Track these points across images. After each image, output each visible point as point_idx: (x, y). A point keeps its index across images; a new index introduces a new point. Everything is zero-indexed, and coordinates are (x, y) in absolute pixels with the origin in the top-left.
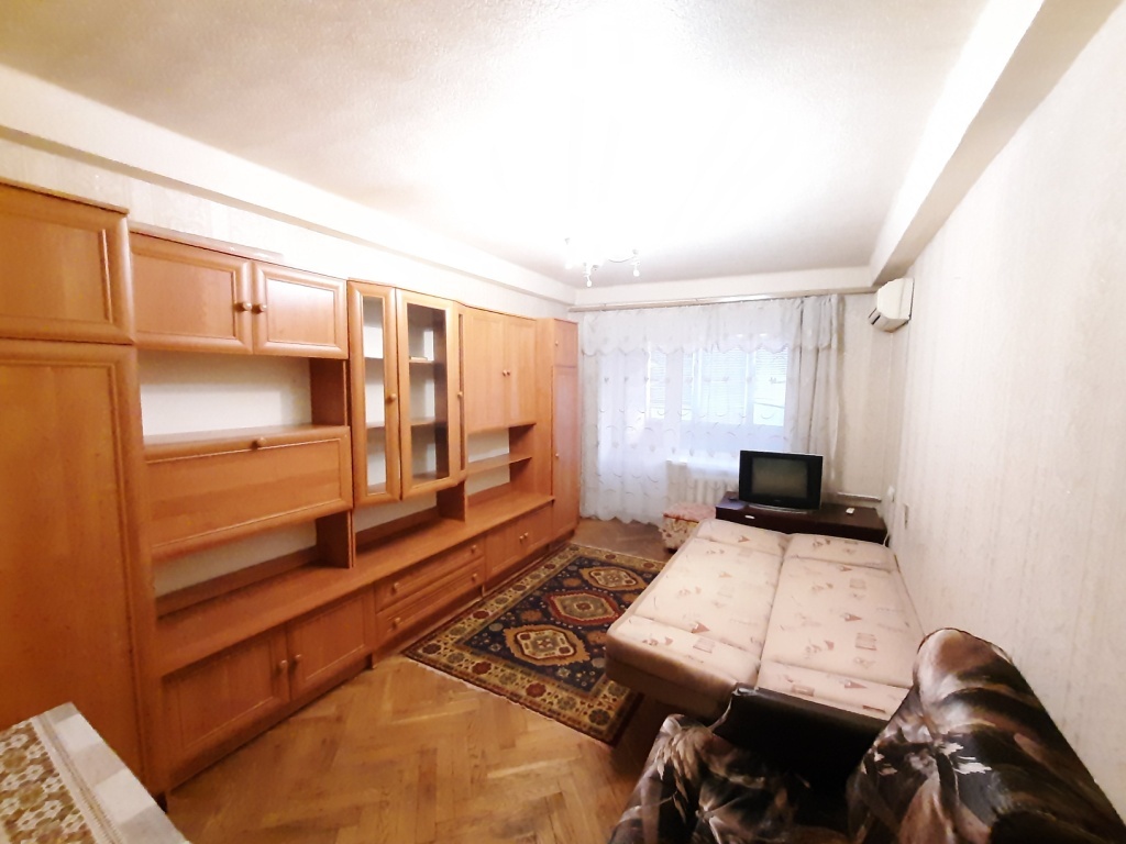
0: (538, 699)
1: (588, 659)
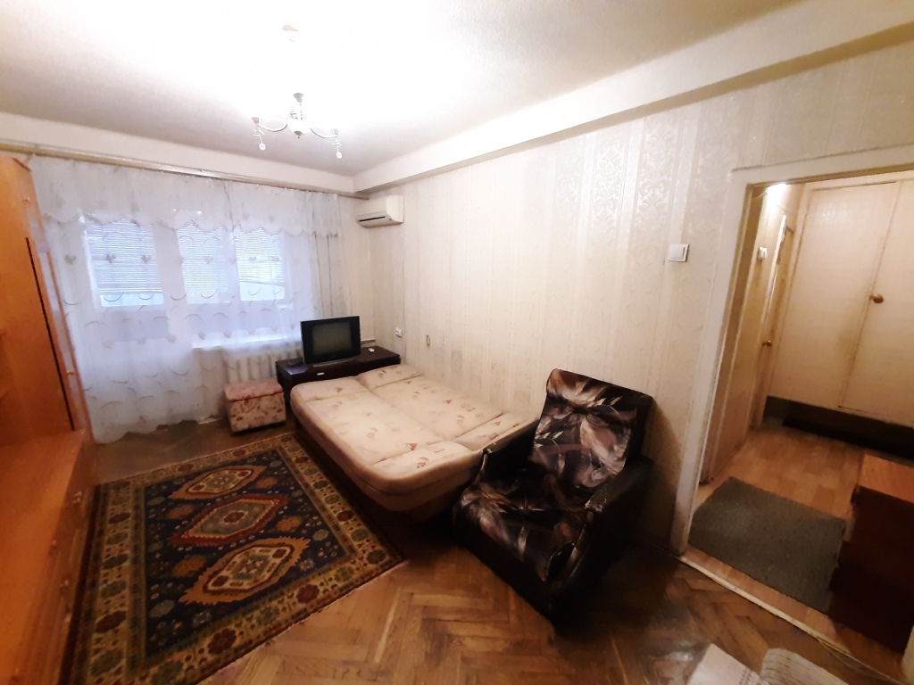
0: (320, 596)
1: (309, 541)
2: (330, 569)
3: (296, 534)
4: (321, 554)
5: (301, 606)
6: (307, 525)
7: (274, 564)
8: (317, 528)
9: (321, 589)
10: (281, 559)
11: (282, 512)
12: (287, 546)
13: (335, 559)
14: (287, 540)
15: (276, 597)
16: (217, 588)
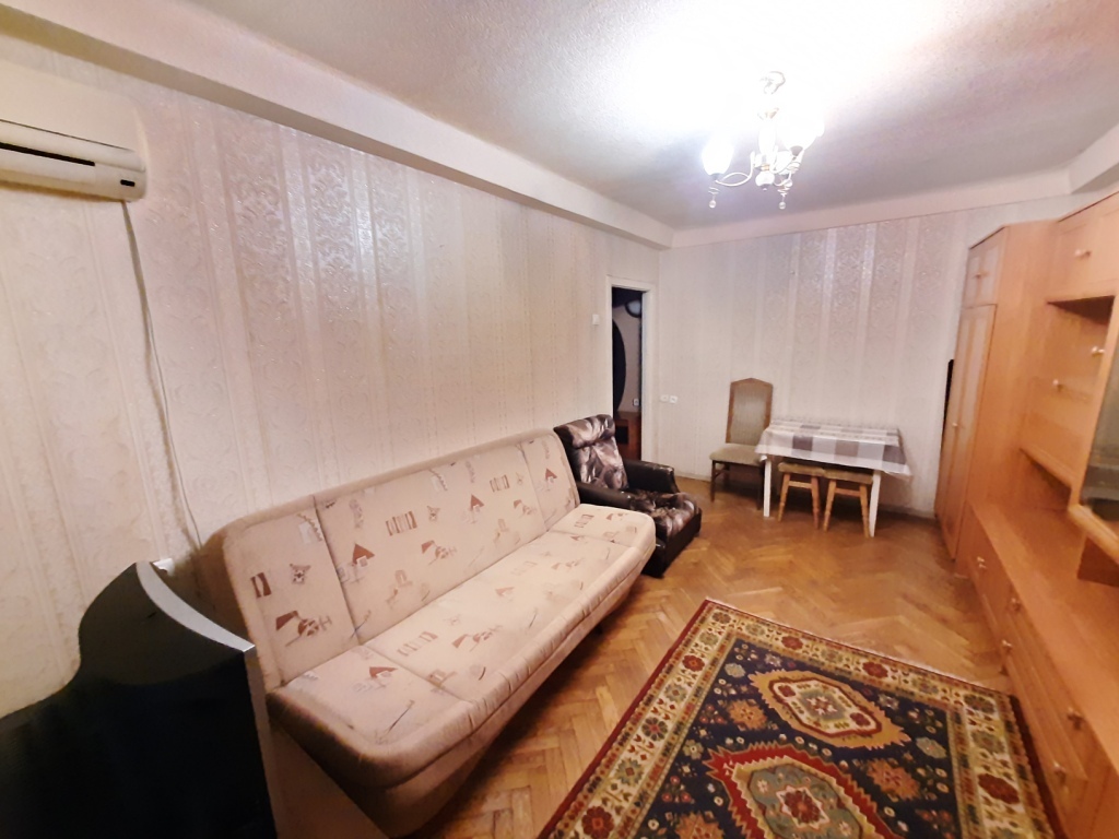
1: (751, 677)
2: (760, 642)
3: (755, 695)
4: (753, 656)
5: (804, 642)
6: (733, 692)
7: (800, 687)
8: (729, 679)
9: (780, 638)
10: (789, 685)
11: (741, 740)
12: (773, 691)
13: (749, 644)
14: (767, 697)
15: (817, 662)
16: (867, 716)
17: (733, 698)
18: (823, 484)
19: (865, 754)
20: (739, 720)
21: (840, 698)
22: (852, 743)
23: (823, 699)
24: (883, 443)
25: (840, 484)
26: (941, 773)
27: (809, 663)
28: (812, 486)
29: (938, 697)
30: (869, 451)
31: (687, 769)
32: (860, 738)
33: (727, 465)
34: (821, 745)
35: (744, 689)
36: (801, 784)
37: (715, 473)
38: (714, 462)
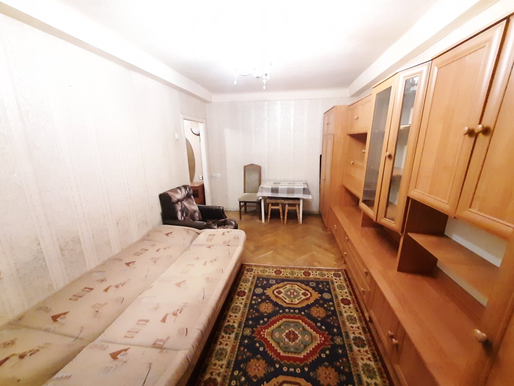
1: (265, 291)
2: (266, 275)
3: (268, 298)
4: (265, 282)
5: (282, 270)
6: (260, 300)
7: (283, 289)
8: (257, 295)
9: (274, 272)
10: (280, 290)
12: (274, 294)
13: (262, 278)
14: (273, 298)
15: (287, 277)
16: (307, 292)
17: (260, 303)
18: (283, 206)
19: (308, 307)
20: (264, 311)
21: (298, 288)
22: (304, 305)
23: (292, 291)
24: (303, 187)
25: (290, 205)
26: (331, 303)
27: (285, 278)
28: (279, 207)
29: (326, 277)
30: (298, 191)
31: (246, 341)
32: (306, 301)
33: (245, 203)
34: (294, 309)
35: (264, 297)
36: (290, 327)
37: (241, 207)
38: (240, 202)
